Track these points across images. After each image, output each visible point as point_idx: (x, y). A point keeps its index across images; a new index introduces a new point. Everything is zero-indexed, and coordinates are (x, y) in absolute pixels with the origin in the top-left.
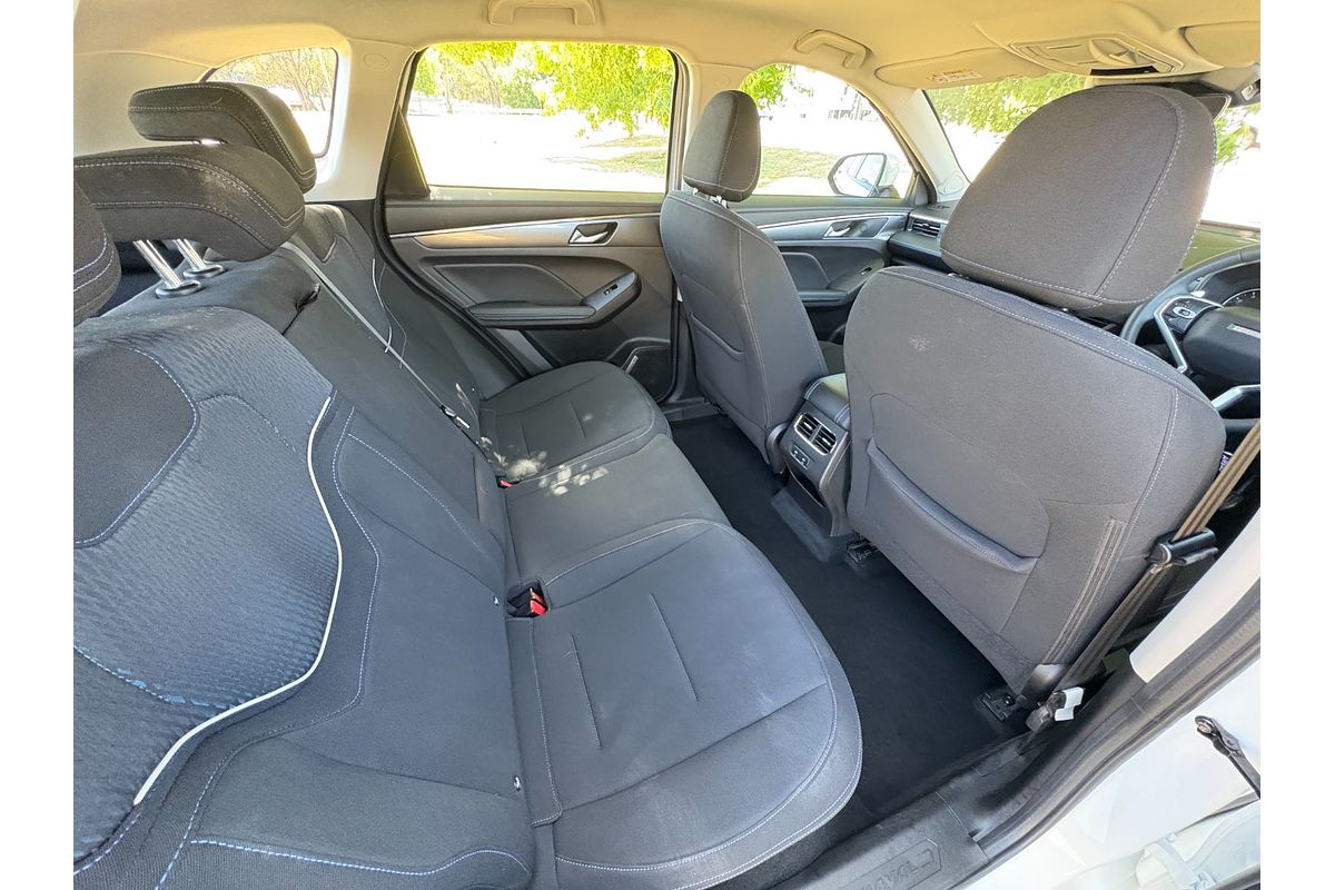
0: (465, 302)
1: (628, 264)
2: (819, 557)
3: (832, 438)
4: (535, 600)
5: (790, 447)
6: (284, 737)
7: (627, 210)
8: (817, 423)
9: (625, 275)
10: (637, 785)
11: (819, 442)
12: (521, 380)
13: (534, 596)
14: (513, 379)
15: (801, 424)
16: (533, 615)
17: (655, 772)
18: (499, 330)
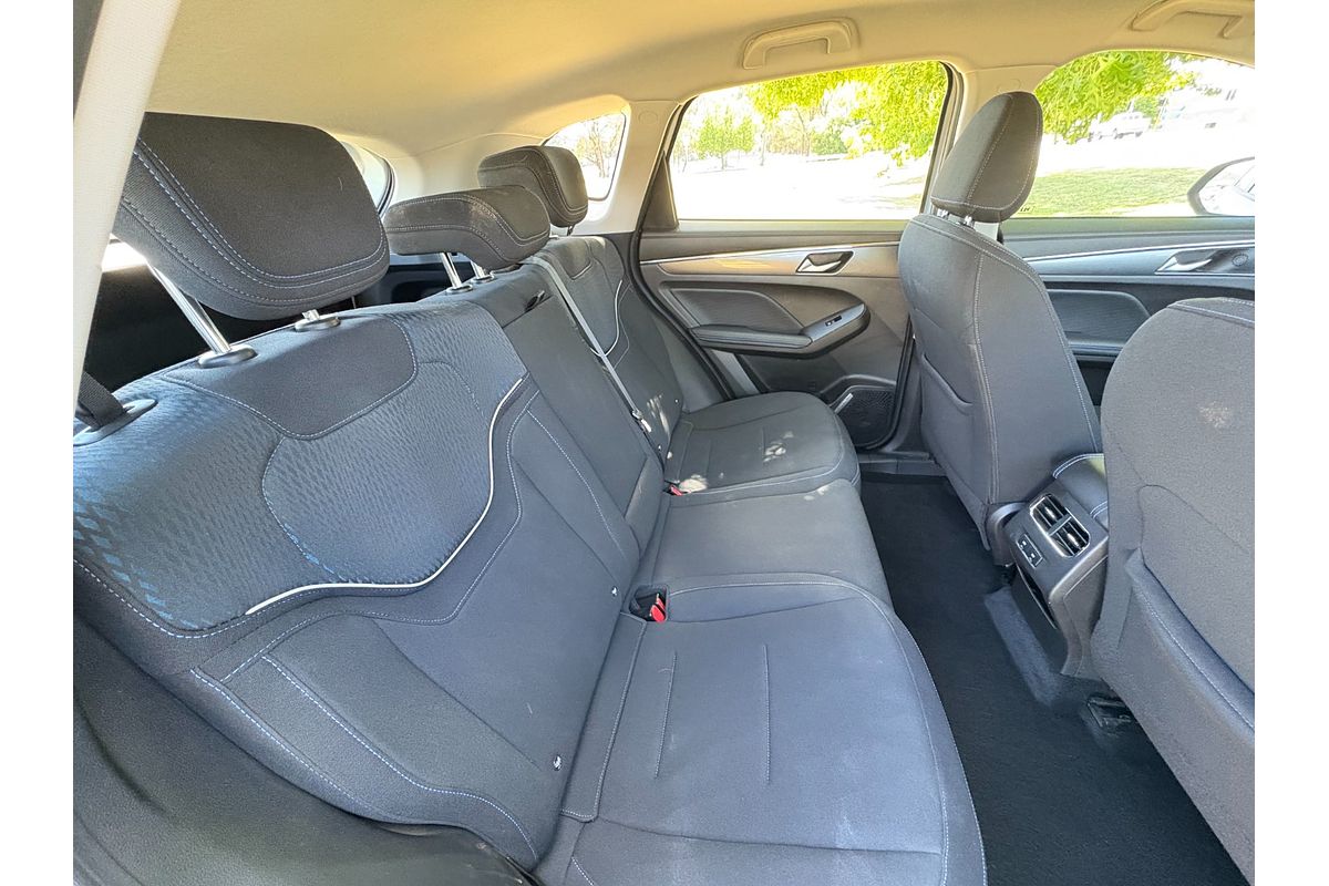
0: (691, 323)
1: (858, 295)
2: (1037, 695)
3: (1083, 538)
4: (658, 606)
5: (1018, 534)
6: (377, 621)
7: (869, 238)
8: (1065, 512)
9: (852, 307)
10: (671, 836)
11: (1061, 537)
12: (726, 399)
13: (658, 601)
14: (720, 397)
15: (1041, 509)
16: (651, 620)
17: (695, 835)
18: (716, 352)
